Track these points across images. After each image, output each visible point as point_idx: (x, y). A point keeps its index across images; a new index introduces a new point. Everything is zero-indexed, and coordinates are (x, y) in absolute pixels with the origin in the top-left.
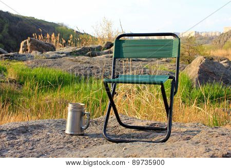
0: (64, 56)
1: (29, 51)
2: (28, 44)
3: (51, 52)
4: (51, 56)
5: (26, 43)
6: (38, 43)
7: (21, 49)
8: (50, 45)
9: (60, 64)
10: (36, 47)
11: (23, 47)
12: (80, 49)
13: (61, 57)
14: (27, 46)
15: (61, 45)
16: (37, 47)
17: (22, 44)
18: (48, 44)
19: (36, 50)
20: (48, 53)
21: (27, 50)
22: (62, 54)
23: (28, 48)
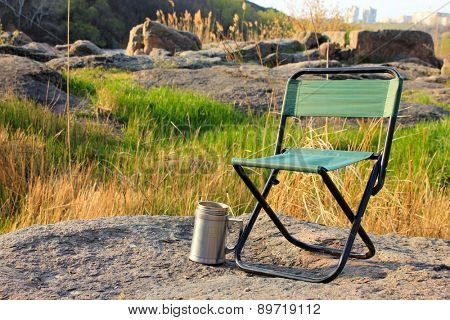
0: (216, 63)
1: (145, 49)
2: (145, 34)
3: (190, 52)
4: (189, 62)
5: (140, 31)
6: (165, 31)
7: (131, 44)
8: (189, 36)
9: (204, 82)
10: (160, 41)
11: (134, 40)
12: (251, 46)
13: (209, 65)
14: (142, 37)
15: (214, 36)
16: (164, 41)
17: (133, 33)
18: (186, 34)
19: (160, 46)
20: (184, 54)
21: (143, 46)
22: (213, 56)
23: (145, 42)
